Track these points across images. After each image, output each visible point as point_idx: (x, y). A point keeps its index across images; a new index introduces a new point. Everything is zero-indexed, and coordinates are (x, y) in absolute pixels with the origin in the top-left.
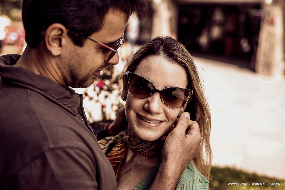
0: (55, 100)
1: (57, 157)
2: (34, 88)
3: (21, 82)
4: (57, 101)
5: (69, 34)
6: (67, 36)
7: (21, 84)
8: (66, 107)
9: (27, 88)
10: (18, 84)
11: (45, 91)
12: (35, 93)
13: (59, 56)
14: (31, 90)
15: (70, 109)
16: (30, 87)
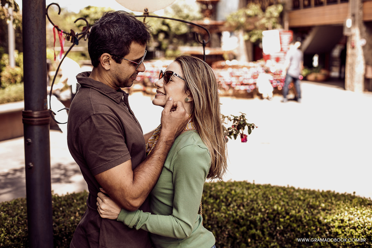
0: (105, 94)
1: (97, 118)
2: (93, 88)
3: (87, 85)
4: (107, 95)
5: (112, 58)
6: (112, 59)
7: (87, 86)
8: (112, 98)
9: (90, 88)
10: (86, 86)
11: (100, 89)
12: (94, 90)
13: (109, 70)
14: (92, 88)
15: (115, 99)
16: (91, 87)
